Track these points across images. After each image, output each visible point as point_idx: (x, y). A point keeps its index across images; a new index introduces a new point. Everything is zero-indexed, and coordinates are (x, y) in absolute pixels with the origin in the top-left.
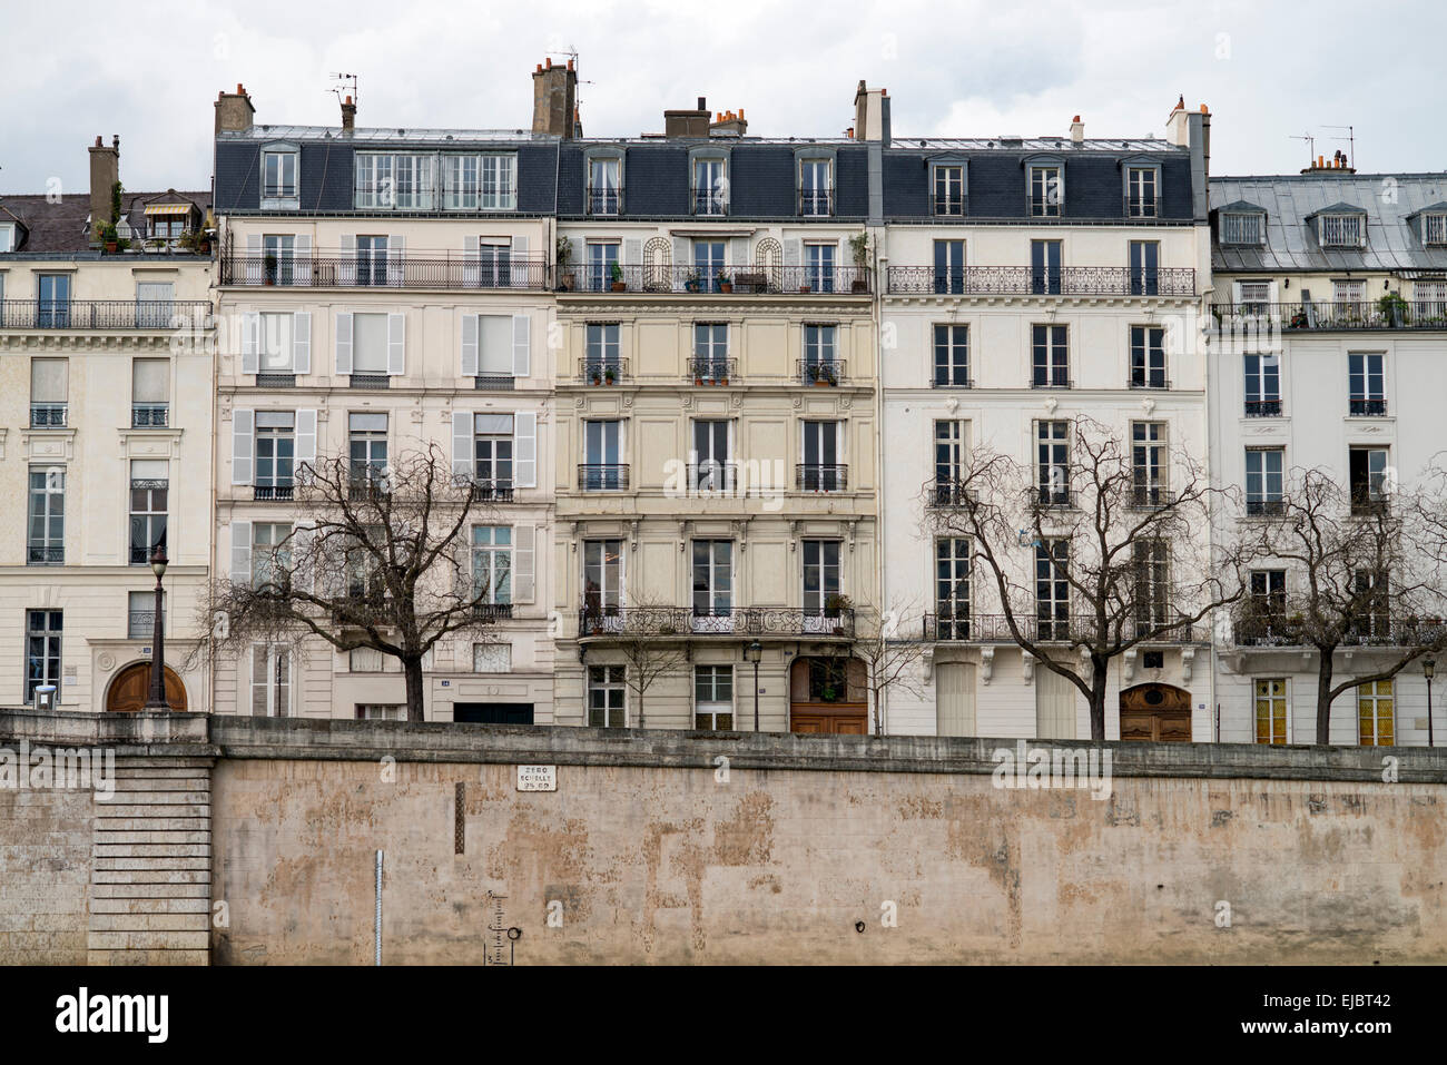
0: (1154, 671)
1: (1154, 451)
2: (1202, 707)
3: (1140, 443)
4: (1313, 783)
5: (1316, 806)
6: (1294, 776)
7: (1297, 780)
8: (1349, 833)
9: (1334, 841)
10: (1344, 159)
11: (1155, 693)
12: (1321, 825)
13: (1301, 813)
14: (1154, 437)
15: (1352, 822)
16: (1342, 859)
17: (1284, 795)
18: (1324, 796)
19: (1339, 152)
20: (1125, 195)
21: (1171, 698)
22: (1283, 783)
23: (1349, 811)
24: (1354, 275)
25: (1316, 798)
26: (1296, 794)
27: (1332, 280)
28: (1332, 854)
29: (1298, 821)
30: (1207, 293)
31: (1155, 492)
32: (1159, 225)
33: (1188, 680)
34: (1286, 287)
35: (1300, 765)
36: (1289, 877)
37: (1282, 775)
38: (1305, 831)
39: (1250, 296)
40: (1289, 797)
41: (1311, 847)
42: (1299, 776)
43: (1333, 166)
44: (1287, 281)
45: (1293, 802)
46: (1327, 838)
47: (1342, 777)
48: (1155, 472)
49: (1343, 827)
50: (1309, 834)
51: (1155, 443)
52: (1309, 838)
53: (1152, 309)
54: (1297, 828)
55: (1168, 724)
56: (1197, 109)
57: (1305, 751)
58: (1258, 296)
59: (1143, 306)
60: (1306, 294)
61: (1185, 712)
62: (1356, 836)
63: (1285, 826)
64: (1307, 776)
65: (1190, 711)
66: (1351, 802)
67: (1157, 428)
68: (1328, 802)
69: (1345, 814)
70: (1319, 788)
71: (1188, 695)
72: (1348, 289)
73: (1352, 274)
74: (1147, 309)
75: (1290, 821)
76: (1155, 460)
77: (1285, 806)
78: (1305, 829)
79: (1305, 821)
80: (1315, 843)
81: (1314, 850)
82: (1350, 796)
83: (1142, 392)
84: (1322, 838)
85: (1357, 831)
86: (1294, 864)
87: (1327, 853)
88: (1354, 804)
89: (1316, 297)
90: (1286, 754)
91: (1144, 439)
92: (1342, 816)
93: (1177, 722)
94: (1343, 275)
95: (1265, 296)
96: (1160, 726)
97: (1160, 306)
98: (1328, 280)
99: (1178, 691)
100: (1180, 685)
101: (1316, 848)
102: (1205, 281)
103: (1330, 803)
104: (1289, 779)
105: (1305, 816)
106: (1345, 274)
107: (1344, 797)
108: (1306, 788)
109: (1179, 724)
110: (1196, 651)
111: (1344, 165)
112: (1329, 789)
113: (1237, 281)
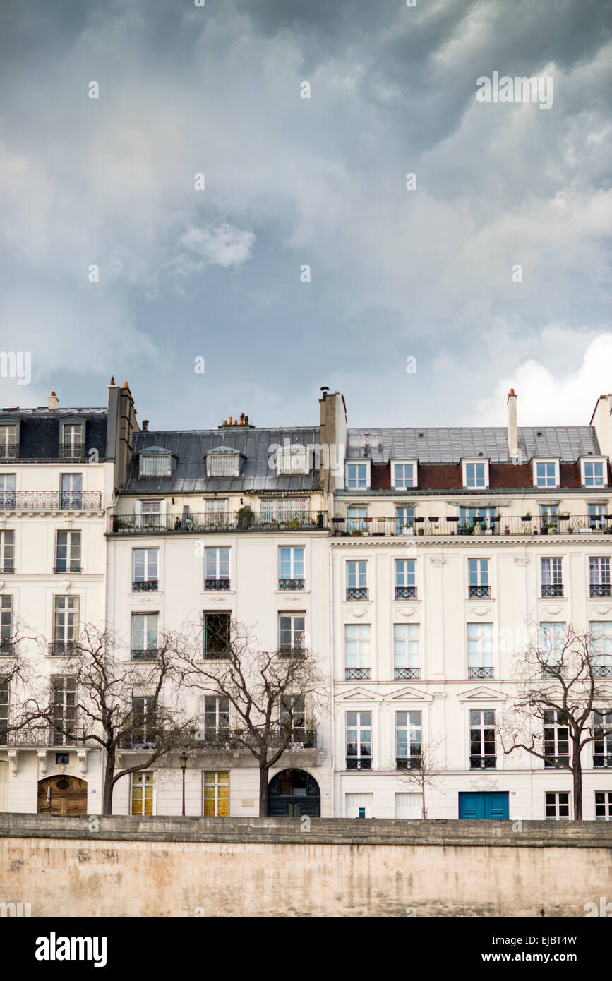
0: (62, 767)
1: (71, 615)
2: (94, 791)
3: (61, 610)
4: (82, 841)
5: (83, 857)
6: (67, 836)
7: (71, 839)
8: (106, 876)
9: (95, 882)
10: (247, 419)
11: (64, 781)
12: (86, 870)
13: (72, 862)
14: (71, 606)
15: (108, 868)
16: (100, 895)
17: (60, 849)
18: (90, 850)
19: (243, 414)
20: (60, 443)
21: (75, 785)
22: (61, 841)
23: (106, 860)
24: (220, 495)
25: (83, 852)
26: (70, 849)
27: (204, 499)
28: (93, 891)
29: (70, 868)
30: (110, 508)
31: (70, 644)
32: (81, 462)
33: (85, 772)
34: (173, 503)
35: (73, 828)
36: (62, 907)
37: (59, 836)
38: (74, 875)
39: (148, 510)
40: (64, 851)
41: (79, 886)
42: (71, 836)
43: (239, 423)
44: (173, 499)
45: (67, 854)
46: (90, 880)
47: (101, 837)
48: (70, 630)
49: (101, 872)
50: (77, 877)
51: (71, 610)
52: (77, 880)
53: (70, 519)
54: (69, 873)
55: (72, 803)
56: (122, 386)
57: (76, 819)
58: (154, 510)
59: (65, 517)
60: (186, 507)
61: (83, 795)
62: (111, 878)
63: (60, 871)
64: (76, 836)
65: (86, 794)
66: (108, 855)
67: (73, 599)
68: (92, 854)
69: (103, 863)
70: (85, 845)
71: (86, 783)
72: (216, 505)
73: (218, 494)
74: (67, 519)
75: (64, 868)
76: (71, 622)
77: (61, 856)
78: (75, 874)
79: (75, 867)
80: (81, 883)
81: (80, 888)
82: (108, 850)
83: (63, 576)
84: (86, 880)
85: (111, 875)
86: (66, 898)
87: (89, 890)
88: (110, 855)
89: (193, 510)
90: (63, 821)
91: (64, 607)
92: (102, 865)
93: (78, 802)
94: (212, 496)
95: (158, 510)
96: (67, 805)
97: (77, 517)
98: (201, 499)
99: (80, 780)
100: (80, 776)
101: (82, 887)
102: (109, 499)
103: (93, 856)
104: (64, 838)
105: (75, 865)
106: (213, 494)
107: (103, 851)
108: (77, 845)
109: (79, 803)
110: (88, 753)
111: (246, 423)
112: (93, 845)
113: (140, 500)
